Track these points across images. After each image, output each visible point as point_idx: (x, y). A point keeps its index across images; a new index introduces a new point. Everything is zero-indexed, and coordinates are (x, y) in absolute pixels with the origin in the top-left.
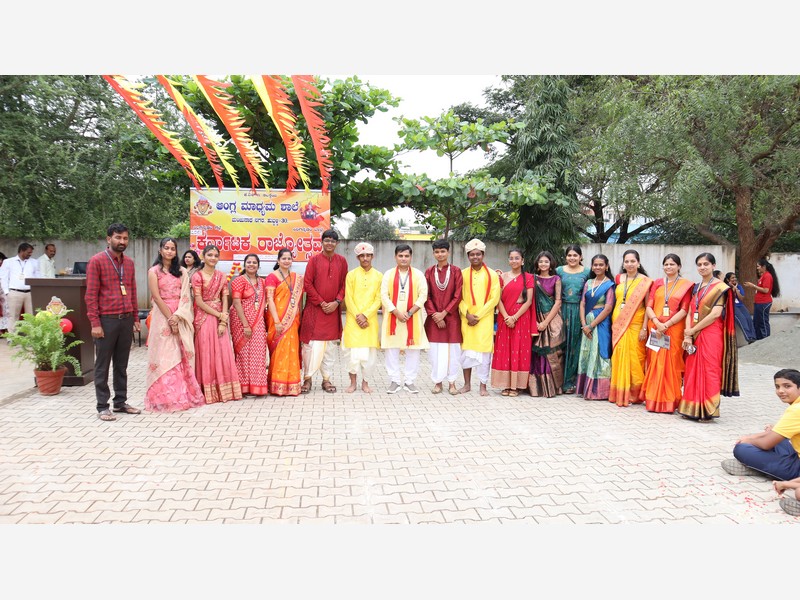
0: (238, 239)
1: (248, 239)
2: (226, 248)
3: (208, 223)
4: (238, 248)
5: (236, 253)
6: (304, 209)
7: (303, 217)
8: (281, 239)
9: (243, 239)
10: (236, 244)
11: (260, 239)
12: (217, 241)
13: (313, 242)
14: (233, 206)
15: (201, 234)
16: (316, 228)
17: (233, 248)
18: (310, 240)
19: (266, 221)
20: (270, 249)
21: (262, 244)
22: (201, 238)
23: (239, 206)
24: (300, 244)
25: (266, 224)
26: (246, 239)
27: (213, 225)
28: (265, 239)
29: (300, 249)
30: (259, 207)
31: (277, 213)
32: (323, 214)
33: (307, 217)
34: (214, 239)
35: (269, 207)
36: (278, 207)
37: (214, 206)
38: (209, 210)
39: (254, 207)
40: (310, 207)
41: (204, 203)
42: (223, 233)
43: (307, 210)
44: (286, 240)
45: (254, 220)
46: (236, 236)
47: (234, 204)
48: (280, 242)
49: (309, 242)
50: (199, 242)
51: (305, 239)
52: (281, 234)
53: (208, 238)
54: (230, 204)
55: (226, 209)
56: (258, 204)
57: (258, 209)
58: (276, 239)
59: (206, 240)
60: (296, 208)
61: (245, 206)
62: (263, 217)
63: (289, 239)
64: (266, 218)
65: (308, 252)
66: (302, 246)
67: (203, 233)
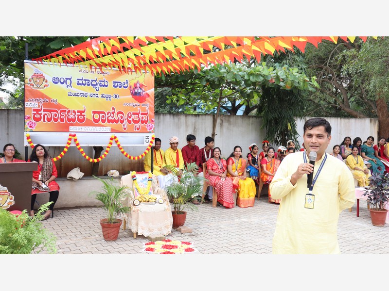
0: (74, 112)
1: (84, 112)
2: (62, 120)
3: (43, 96)
4: (74, 120)
5: (72, 125)
6: (133, 87)
7: (132, 94)
8: (113, 113)
9: (78, 112)
10: (71, 116)
11: (94, 112)
12: (53, 113)
13: (140, 116)
14: (68, 81)
15: (36, 107)
16: (143, 104)
17: (69, 120)
18: (138, 114)
19: (100, 96)
20: (103, 121)
21: (97, 117)
22: (37, 111)
23: (74, 81)
24: (130, 117)
25: (100, 98)
26: (81, 112)
27: (49, 99)
28: (99, 113)
29: (129, 122)
30: (94, 83)
31: (110, 89)
32: (149, 92)
33: (136, 93)
34: (50, 111)
35: (103, 83)
36: (111, 84)
37: (50, 80)
38: (44, 83)
39: (88, 83)
40: (138, 85)
41: (39, 76)
42: (59, 106)
43: (136, 87)
44: (118, 113)
45: (89, 95)
46: (72, 109)
47: (70, 79)
48: (112, 115)
49: (137, 116)
50: (34, 114)
51: (134, 114)
52: (113, 109)
53: (44, 111)
54: (67, 79)
55: (62, 83)
56: (92, 81)
57: (92, 85)
58: (109, 113)
59: (42, 112)
60: (126, 85)
61: (81, 82)
62: (97, 93)
63: (120, 113)
64: (100, 94)
65: (136, 125)
66: (131, 119)
67: (39, 106)
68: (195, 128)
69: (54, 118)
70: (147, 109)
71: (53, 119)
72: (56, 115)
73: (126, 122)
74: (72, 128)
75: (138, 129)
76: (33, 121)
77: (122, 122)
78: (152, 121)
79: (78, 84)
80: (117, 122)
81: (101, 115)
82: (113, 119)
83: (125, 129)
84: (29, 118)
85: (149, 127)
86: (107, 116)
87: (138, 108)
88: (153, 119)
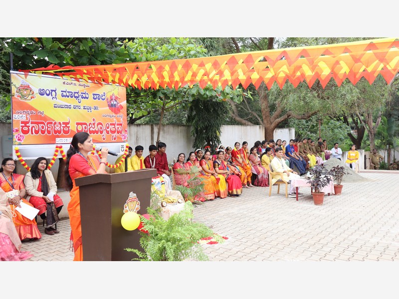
0: (60, 123)
1: (68, 123)
2: (49, 132)
3: (31, 108)
4: (60, 132)
5: (58, 137)
6: (109, 99)
7: (109, 106)
8: (94, 124)
9: (64, 123)
10: (57, 128)
11: (78, 124)
12: (41, 125)
13: (116, 126)
14: (53, 93)
15: (24, 119)
17: (56, 132)
19: (82, 108)
21: (80, 128)
22: (25, 123)
23: (59, 93)
24: (108, 128)
25: (82, 111)
26: (66, 124)
27: (36, 110)
28: (81, 124)
29: (108, 132)
30: (76, 95)
31: (90, 102)
33: (112, 105)
34: (38, 123)
35: (84, 95)
36: (91, 96)
37: (36, 91)
38: (31, 95)
39: (72, 95)
40: (114, 98)
41: (25, 88)
42: (46, 118)
43: (112, 100)
44: (98, 124)
45: (72, 107)
46: (57, 121)
47: (55, 91)
48: (93, 126)
49: (114, 126)
50: (23, 127)
51: (111, 124)
52: (94, 120)
53: (32, 123)
54: (52, 91)
55: (48, 95)
56: (75, 93)
57: (75, 97)
58: (90, 124)
59: (30, 124)
60: (103, 97)
61: (64, 94)
62: (79, 104)
63: (100, 124)
64: (82, 105)
65: (113, 135)
66: (109, 130)
67: (27, 118)
68: (137, 137)
69: (41, 130)
70: (121, 119)
71: (40, 132)
72: (43, 127)
73: (105, 132)
74: (58, 140)
75: (115, 139)
76: (22, 134)
77: (101, 132)
78: (126, 131)
79: (63, 96)
80: (97, 132)
81: (84, 126)
82: (94, 130)
83: (104, 139)
84: (17, 131)
85: (123, 137)
86: (89, 127)
87: (115, 119)
88: (126, 129)
